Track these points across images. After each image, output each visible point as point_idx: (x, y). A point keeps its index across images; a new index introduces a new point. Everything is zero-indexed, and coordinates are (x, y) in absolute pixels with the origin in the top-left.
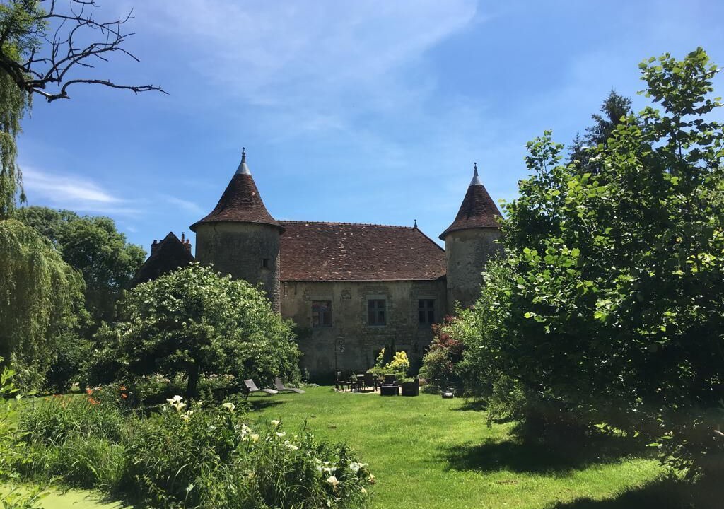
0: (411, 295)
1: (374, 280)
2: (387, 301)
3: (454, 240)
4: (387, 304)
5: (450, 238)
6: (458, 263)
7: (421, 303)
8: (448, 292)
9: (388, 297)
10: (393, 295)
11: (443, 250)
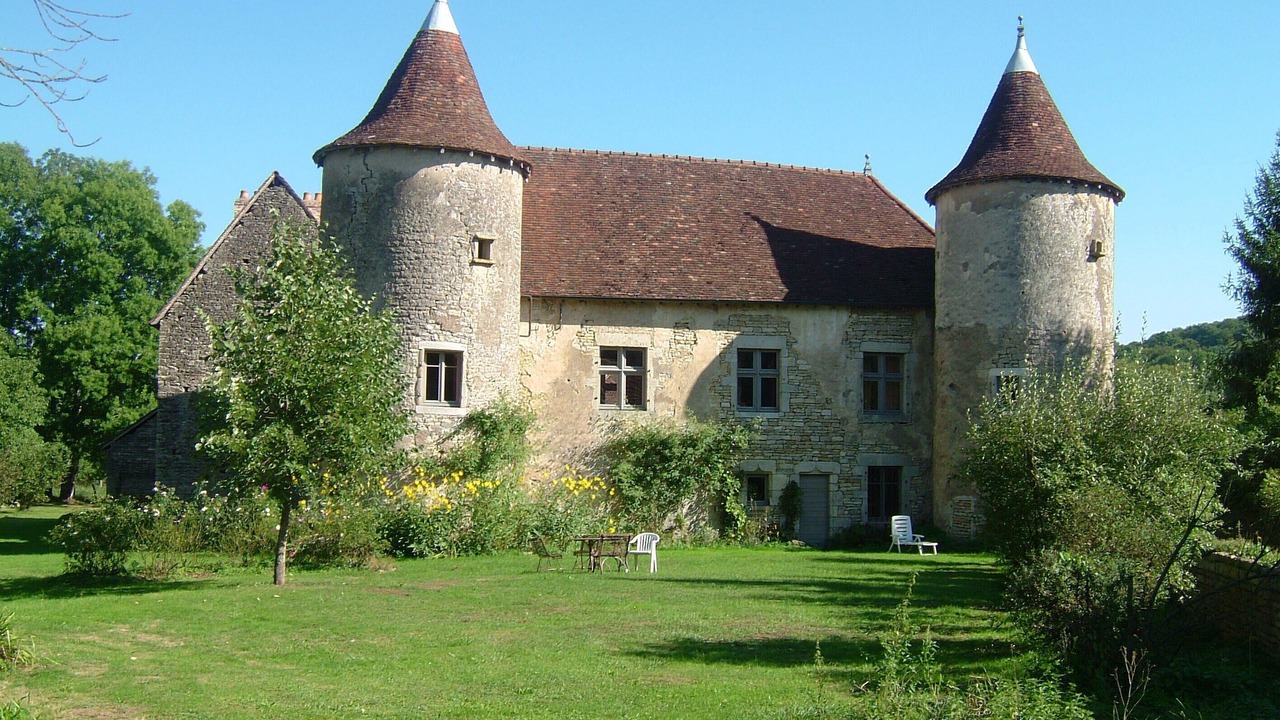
0: (846, 340)
1: (752, 299)
2: (784, 353)
3: (957, 208)
4: (785, 361)
5: (948, 200)
6: (966, 266)
7: (870, 360)
8: (939, 336)
9: (789, 344)
10: (800, 339)
11: (929, 230)
